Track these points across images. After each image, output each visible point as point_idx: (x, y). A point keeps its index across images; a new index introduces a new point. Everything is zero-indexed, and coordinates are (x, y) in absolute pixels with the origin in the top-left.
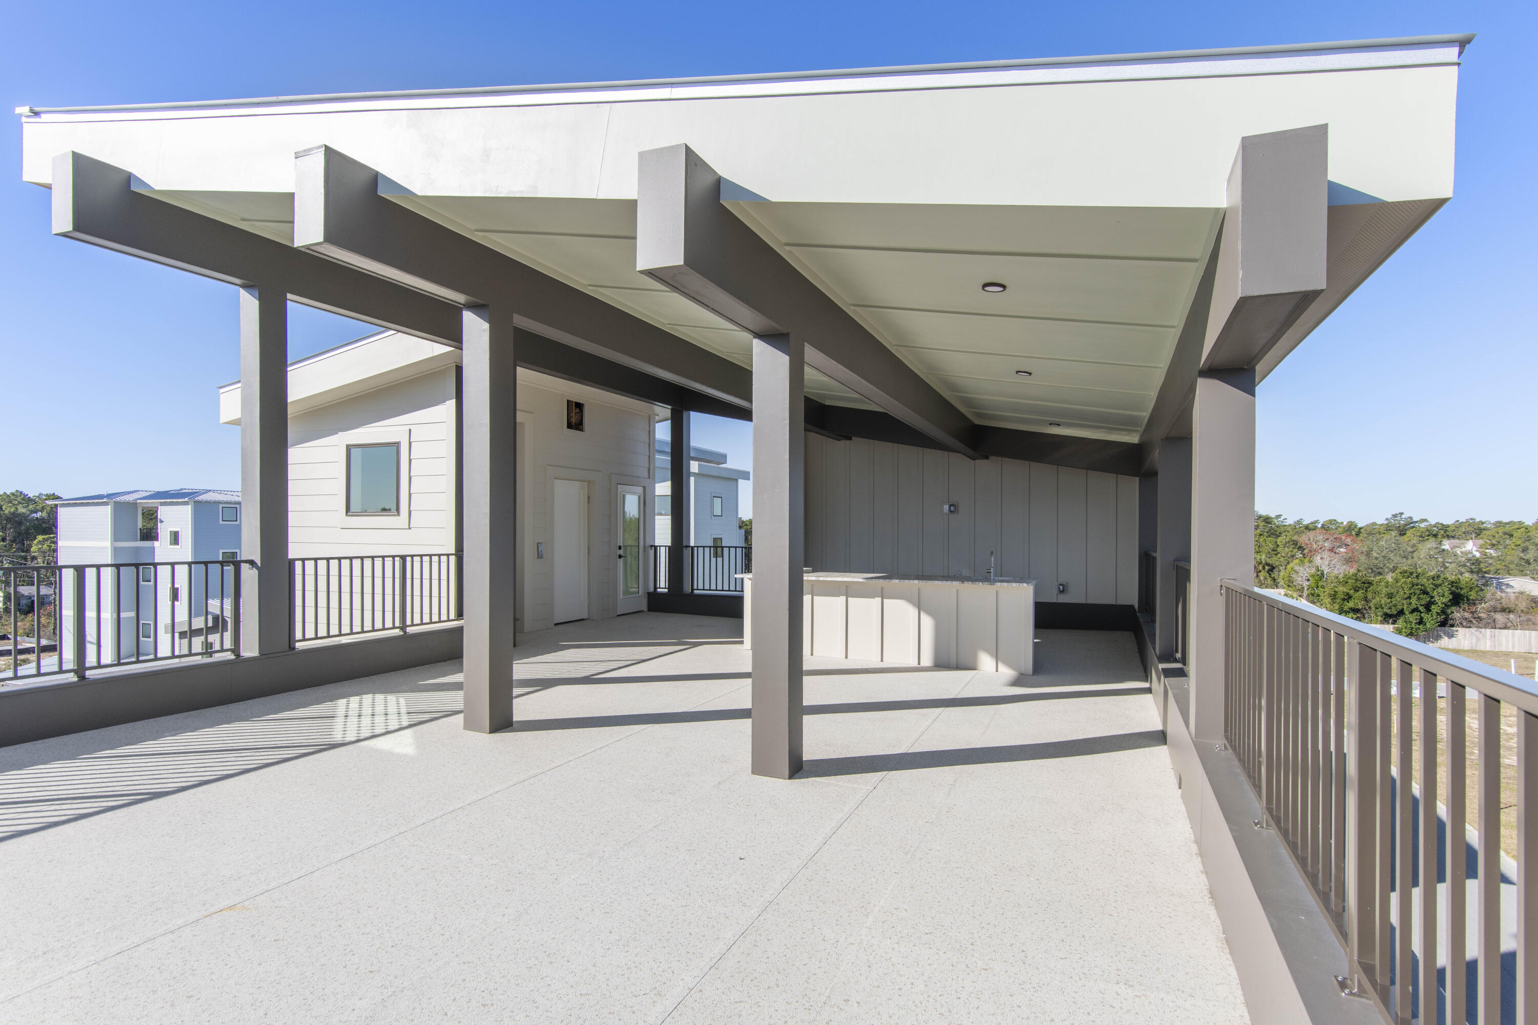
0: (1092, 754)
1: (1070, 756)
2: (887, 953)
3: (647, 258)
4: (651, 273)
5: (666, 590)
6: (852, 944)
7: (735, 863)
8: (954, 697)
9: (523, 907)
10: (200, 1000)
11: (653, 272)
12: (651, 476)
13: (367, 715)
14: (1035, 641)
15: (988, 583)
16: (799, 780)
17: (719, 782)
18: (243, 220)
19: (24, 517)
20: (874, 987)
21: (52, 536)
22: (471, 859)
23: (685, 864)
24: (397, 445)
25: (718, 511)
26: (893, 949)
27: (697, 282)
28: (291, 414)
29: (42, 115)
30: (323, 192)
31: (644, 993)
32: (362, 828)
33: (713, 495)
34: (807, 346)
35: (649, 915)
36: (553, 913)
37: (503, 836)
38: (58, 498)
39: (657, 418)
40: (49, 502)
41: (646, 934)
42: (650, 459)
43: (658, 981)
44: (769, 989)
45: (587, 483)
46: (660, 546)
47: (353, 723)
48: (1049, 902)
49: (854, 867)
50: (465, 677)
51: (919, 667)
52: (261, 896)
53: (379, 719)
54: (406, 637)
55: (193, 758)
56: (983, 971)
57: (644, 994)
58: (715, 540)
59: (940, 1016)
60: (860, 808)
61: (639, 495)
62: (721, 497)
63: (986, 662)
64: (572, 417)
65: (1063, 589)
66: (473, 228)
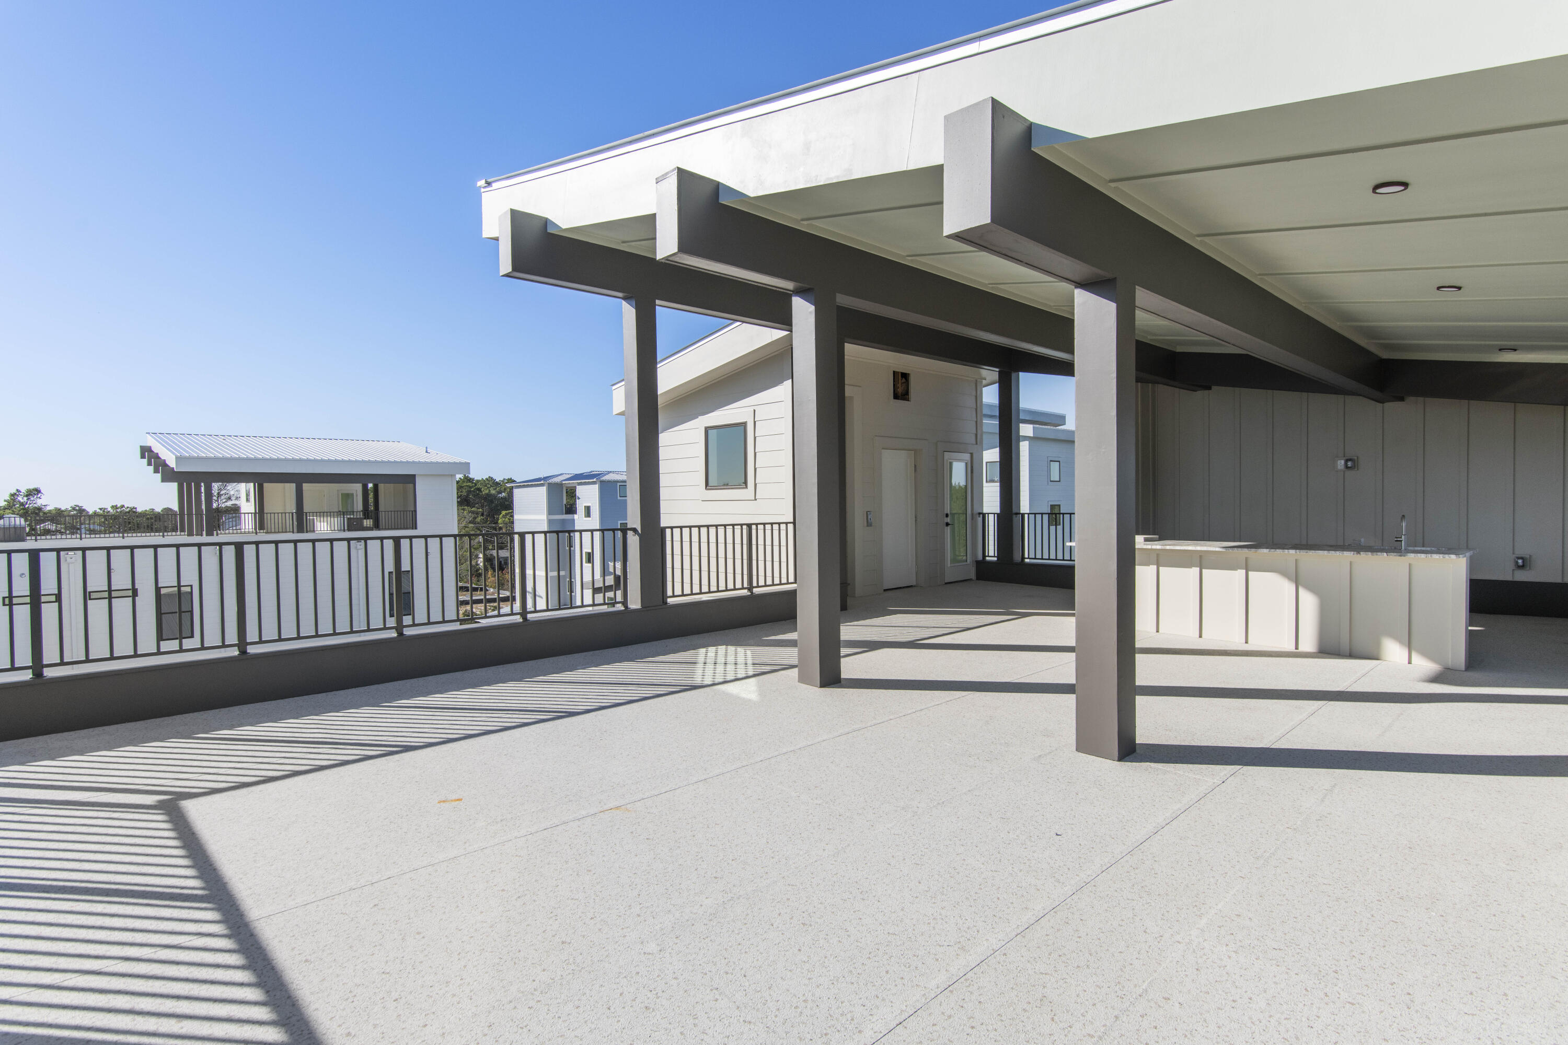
0: (1551, 776)
1: (1514, 775)
2: (1221, 960)
3: (953, 222)
4: (958, 237)
5: (996, 559)
6: (1179, 942)
7: (1050, 838)
8: (1343, 690)
9: (842, 846)
10: (595, 875)
11: (960, 235)
12: (979, 443)
13: (721, 663)
14: (1470, 628)
15: (1395, 554)
16: (1130, 763)
17: (1040, 756)
18: (624, 242)
19: (495, 497)
20: (1201, 992)
21: (510, 511)
22: (799, 796)
23: (997, 831)
24: (744, 425)
25: (1055, 476)
26: (1230, 957)
27: (1008, 238)
28: (661, 404)
29: (493, 184)
30: (677, 209)
31: (948, 944)
32: (713, 758)
33: (1050, 459)
34: (1139, 290)
35: (958, 873)
36: (867, 856)
37: (827, 780)
38: (514, 481)
39: (984, 382)
40: (508, 485)
41: (954, 891)
42: (978, 424)
43: (962, 936)
44: (1078, 969)
45: (913, 452)
46: (988, 514)
47: (710, 669)
48: (1457, 945)
49: (1190, 863)
50: (799, 636)
51: (1295, 652)
52: (639, 802)
53: (730, 668)
54: (753, 597)
55: (595, 687)
56: (1347, 1004)
57: (948, 946)
58: (1052, 507)
59: (1283, 1040)
60: (1202, 802)
61: (967, 462)
62: (1059, 462)
63: (1394, 651)
64: (898, 388)
65: (1524, 564)
66: (799, 218)
